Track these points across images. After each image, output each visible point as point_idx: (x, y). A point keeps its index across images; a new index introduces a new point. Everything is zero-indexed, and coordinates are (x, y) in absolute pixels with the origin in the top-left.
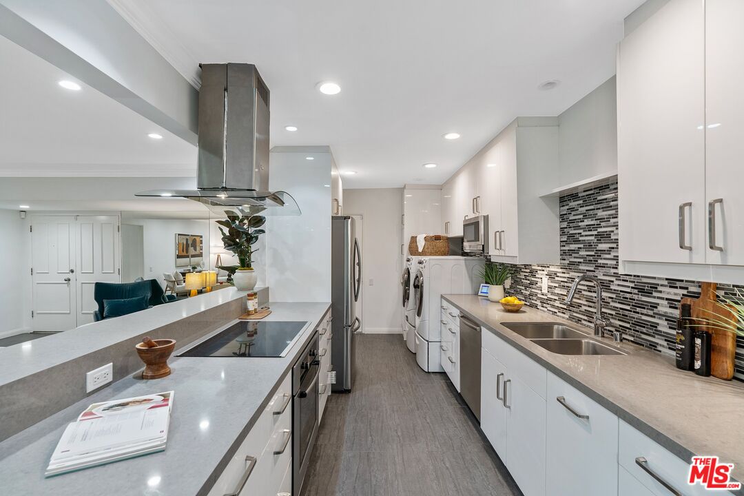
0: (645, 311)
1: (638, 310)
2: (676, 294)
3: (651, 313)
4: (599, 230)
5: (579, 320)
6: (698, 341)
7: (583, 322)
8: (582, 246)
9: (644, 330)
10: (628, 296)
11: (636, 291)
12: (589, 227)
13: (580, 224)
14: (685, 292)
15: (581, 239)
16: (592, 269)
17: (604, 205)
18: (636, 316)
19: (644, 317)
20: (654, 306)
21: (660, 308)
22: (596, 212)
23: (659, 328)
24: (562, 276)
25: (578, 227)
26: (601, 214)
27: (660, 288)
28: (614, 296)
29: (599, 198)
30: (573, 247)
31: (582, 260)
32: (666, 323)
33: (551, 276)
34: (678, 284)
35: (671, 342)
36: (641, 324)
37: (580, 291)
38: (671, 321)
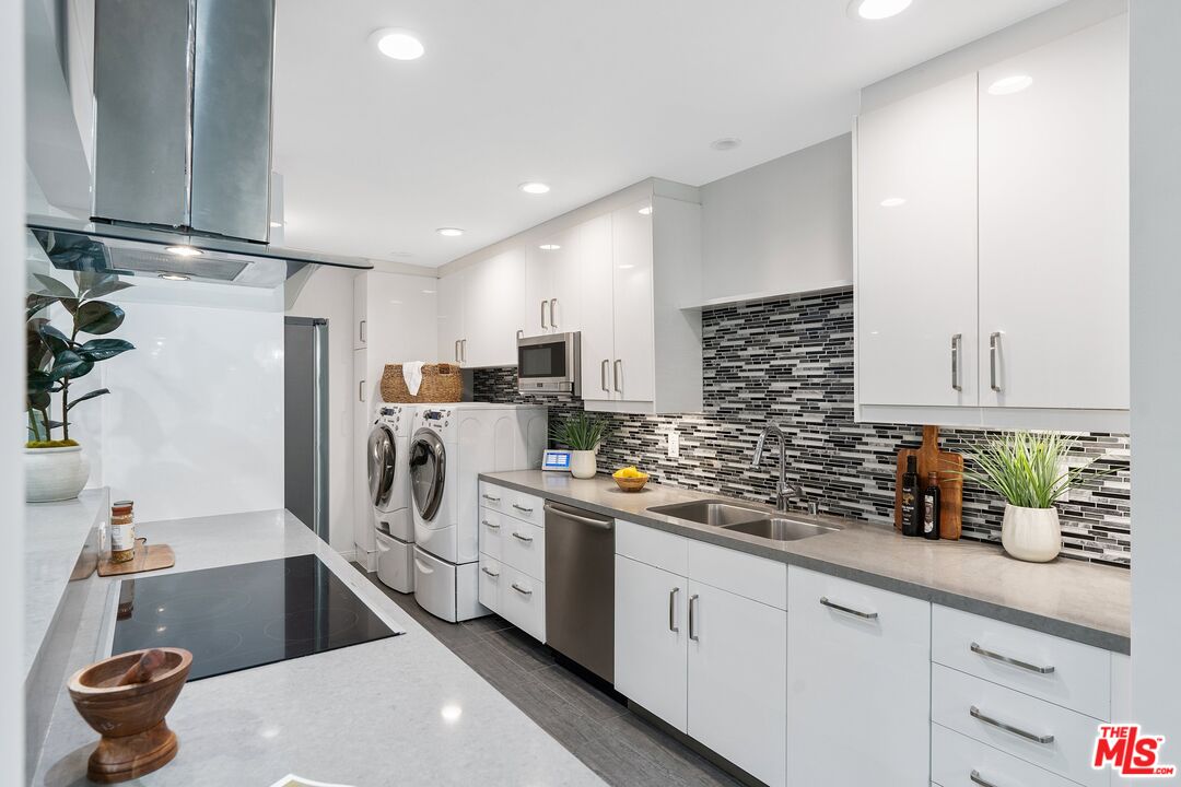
0: (845, 470)
1: (835, 469)
2: (886, 445)
3: (853, 471)
4: (773, 363)
5: (739, 493)
6: (930, 499)
7: (746, 494)
8: (743, 385)
9: (844, 495)
10: (819, 452)
11: (831, 445)
12: (756, 359)
13: (740, 353)
14: (898, 442)
15: (740, 374)
16: (762, 418)
17: (783, 328)
18: (832, 477)
19: (843, 479)
20: (859, 462)
21: (865, 465)
22: (767, 337)
23: (865, 490)
24: (708, 430)
25: (738, 358)
27: (865, 439)
28: (798, 454)
29: (772, 318)
30: (727, 386)
31: (743, 406)
32: (874, 483)
33: (684, 431)
34: (890, 433)
35: (882, 506)
36: (840, 487)
37: (740, 450)
38: (882, 480)
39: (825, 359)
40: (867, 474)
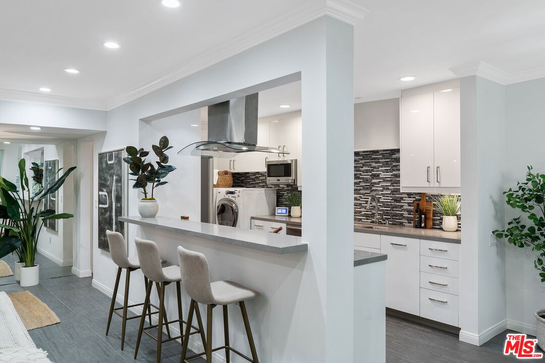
0: (397, 209)
1: (394, 209)
2: (411, 200)
3: (400, 210)
4: (373, 173)
5: (360, 220)
6: (423, 216)
7: (363, 220)
8: (362, 180)
9: (397, 218)
10: (389, 203)
11: (393, 201)
12: (367, 171)
13: (360, 169)
14: (414, 199)
15: (361, 177)
16: (369, 192)
17: (376, 160)
18: (393, 212)
19: (397, 212)
20: (402, 206)
21: (404, 207)
22: (371, 163)
23: (404, 215)
25: (360, 171)
26: (374, 164)
27: (404, 199)
28: (382, 204)
29: (372, 157)
31: (362, 188)
32: (407, 213)
34: (412, 196)
35: (409, 220)
36: (396, 215)
37: (361, 204)
38: (409, 212)
39: (391, 172)
40: (405, 210)
